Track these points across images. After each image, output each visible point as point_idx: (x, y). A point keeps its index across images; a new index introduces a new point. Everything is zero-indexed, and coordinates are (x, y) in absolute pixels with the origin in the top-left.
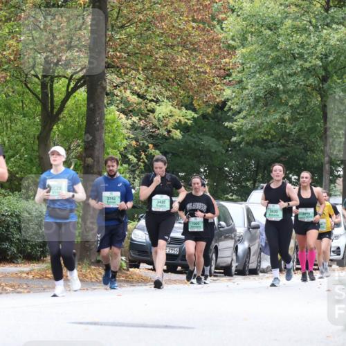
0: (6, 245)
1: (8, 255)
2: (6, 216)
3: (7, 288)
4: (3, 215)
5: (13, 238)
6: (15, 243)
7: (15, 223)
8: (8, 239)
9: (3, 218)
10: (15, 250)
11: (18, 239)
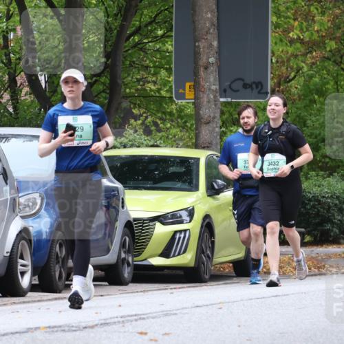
0: (328, 226)
1: (331, 236)
2: (327, 198)
3: (331, 269)
4: (323, 197)
5: (335, 219)
6: (337, 224)
7: (336, 204)
8: (329, 220)
9: (324, 200)
10: (337, 231)
11: (339, 220)
